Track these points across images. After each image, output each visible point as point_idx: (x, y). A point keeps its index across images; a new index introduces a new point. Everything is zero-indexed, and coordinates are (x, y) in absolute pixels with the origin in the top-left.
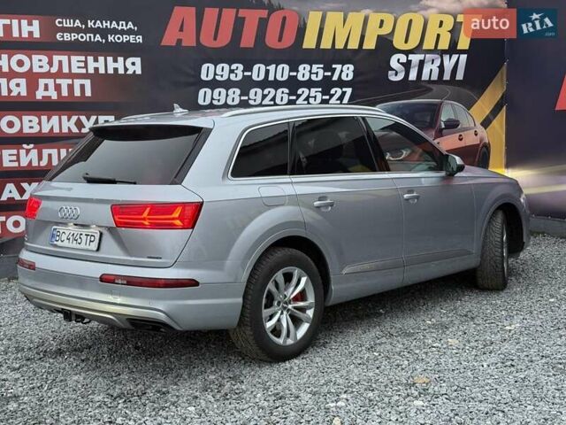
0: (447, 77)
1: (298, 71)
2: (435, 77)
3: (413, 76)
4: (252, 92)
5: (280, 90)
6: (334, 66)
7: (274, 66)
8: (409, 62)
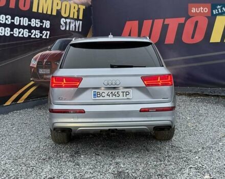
0: (77, 30)
1: (31, 22)
2: (74, 30)
3: (67, 29)
4: (15, 30)
5: (25, 30)
6: (43, 21)
7: (22, 18)
8: (66, 22)
